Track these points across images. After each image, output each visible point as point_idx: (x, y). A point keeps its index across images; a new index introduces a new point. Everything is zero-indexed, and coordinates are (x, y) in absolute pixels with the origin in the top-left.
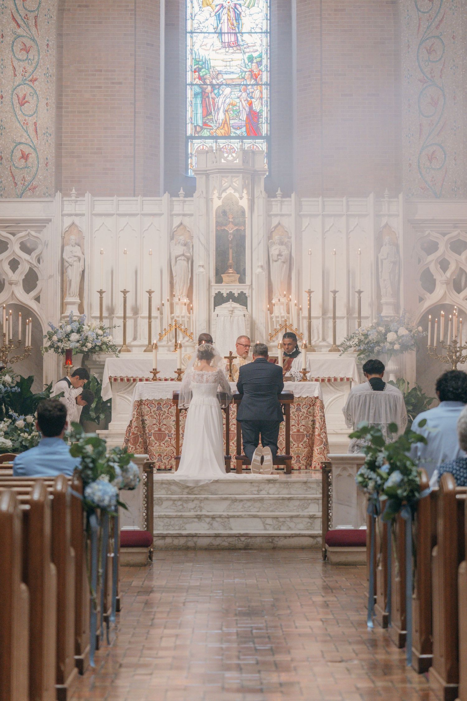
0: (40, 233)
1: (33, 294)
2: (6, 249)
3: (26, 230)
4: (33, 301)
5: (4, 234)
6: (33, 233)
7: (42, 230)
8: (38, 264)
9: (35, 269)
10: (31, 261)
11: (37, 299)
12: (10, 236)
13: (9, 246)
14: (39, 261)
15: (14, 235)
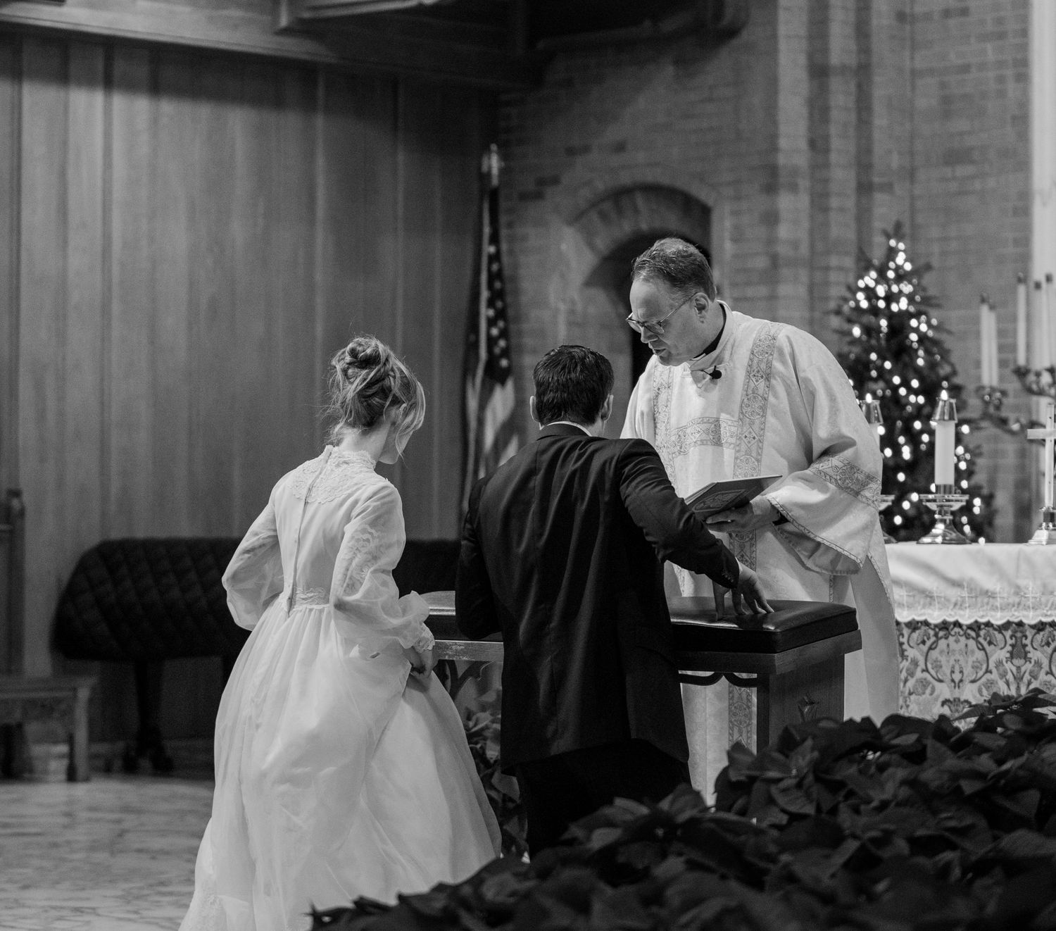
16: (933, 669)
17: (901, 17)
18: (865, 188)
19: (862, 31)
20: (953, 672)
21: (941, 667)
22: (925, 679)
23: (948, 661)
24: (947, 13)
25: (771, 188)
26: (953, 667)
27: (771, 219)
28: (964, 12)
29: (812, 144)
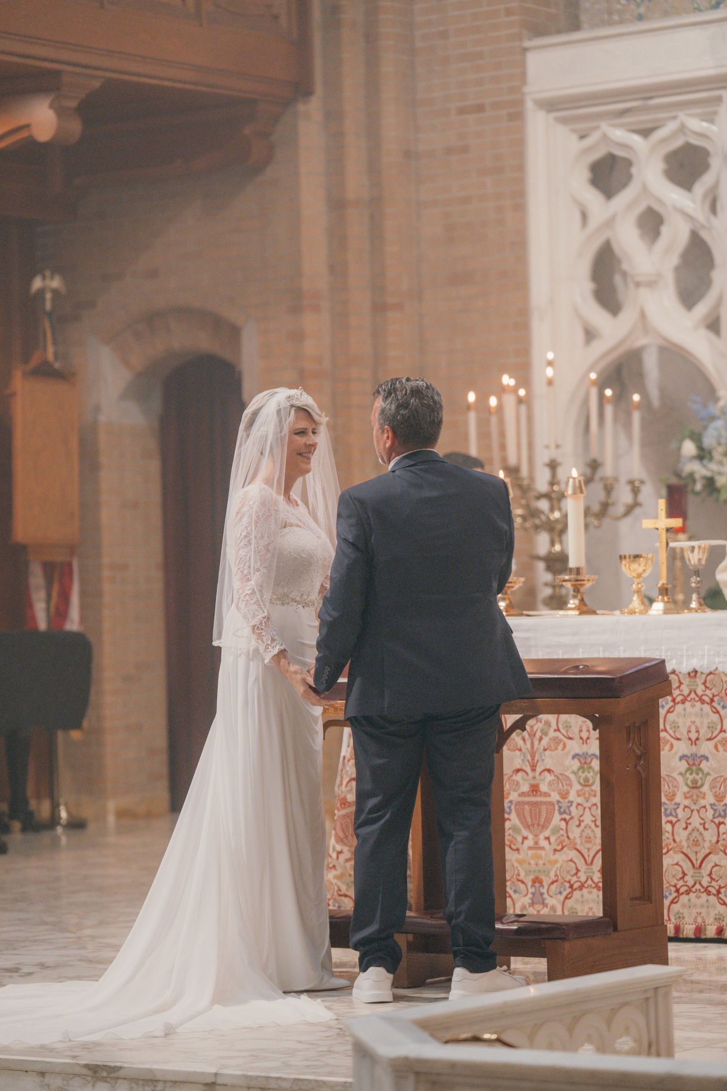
0: (712, 121)
1: (702, 309)
2: (628, 178)
3: (675, 118)
4: (703, 332)
5: (619, 134)
6: (695, 124)
7: (715, 113)
8: (712, 218)
9: (704, 234)
10: (690, 211)
11: (713, 325)
12: (636, 140)
13: (634, 170)
14: (713, 209)
15: (645, 133)
16: (564, 728)
17: (408, 154)
18: (379, 308)
19: (374, 168)
20: (581, 731)
21: (570, 727)
22: (557, 737)
23: (577, 722)
24: (449, 151)
25: (296, 309)
26: (581, 727)
27: (298, 336)
28: (465, 149)
29: (332, 269)
